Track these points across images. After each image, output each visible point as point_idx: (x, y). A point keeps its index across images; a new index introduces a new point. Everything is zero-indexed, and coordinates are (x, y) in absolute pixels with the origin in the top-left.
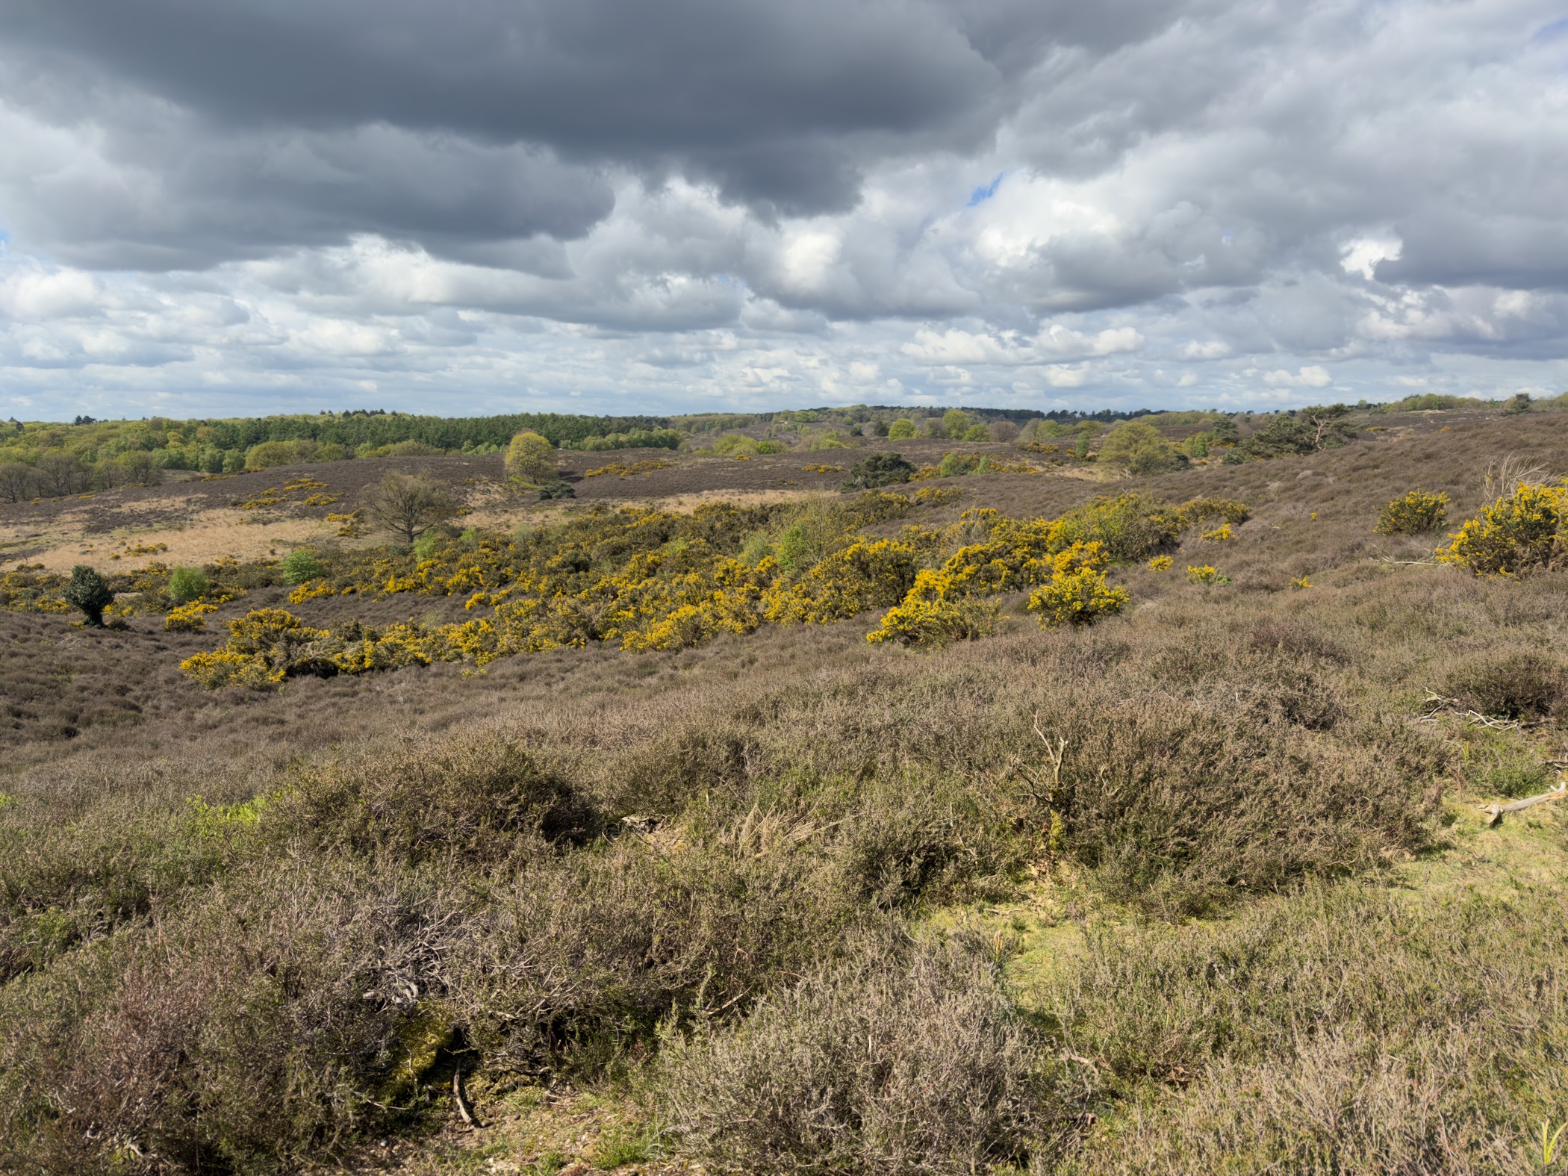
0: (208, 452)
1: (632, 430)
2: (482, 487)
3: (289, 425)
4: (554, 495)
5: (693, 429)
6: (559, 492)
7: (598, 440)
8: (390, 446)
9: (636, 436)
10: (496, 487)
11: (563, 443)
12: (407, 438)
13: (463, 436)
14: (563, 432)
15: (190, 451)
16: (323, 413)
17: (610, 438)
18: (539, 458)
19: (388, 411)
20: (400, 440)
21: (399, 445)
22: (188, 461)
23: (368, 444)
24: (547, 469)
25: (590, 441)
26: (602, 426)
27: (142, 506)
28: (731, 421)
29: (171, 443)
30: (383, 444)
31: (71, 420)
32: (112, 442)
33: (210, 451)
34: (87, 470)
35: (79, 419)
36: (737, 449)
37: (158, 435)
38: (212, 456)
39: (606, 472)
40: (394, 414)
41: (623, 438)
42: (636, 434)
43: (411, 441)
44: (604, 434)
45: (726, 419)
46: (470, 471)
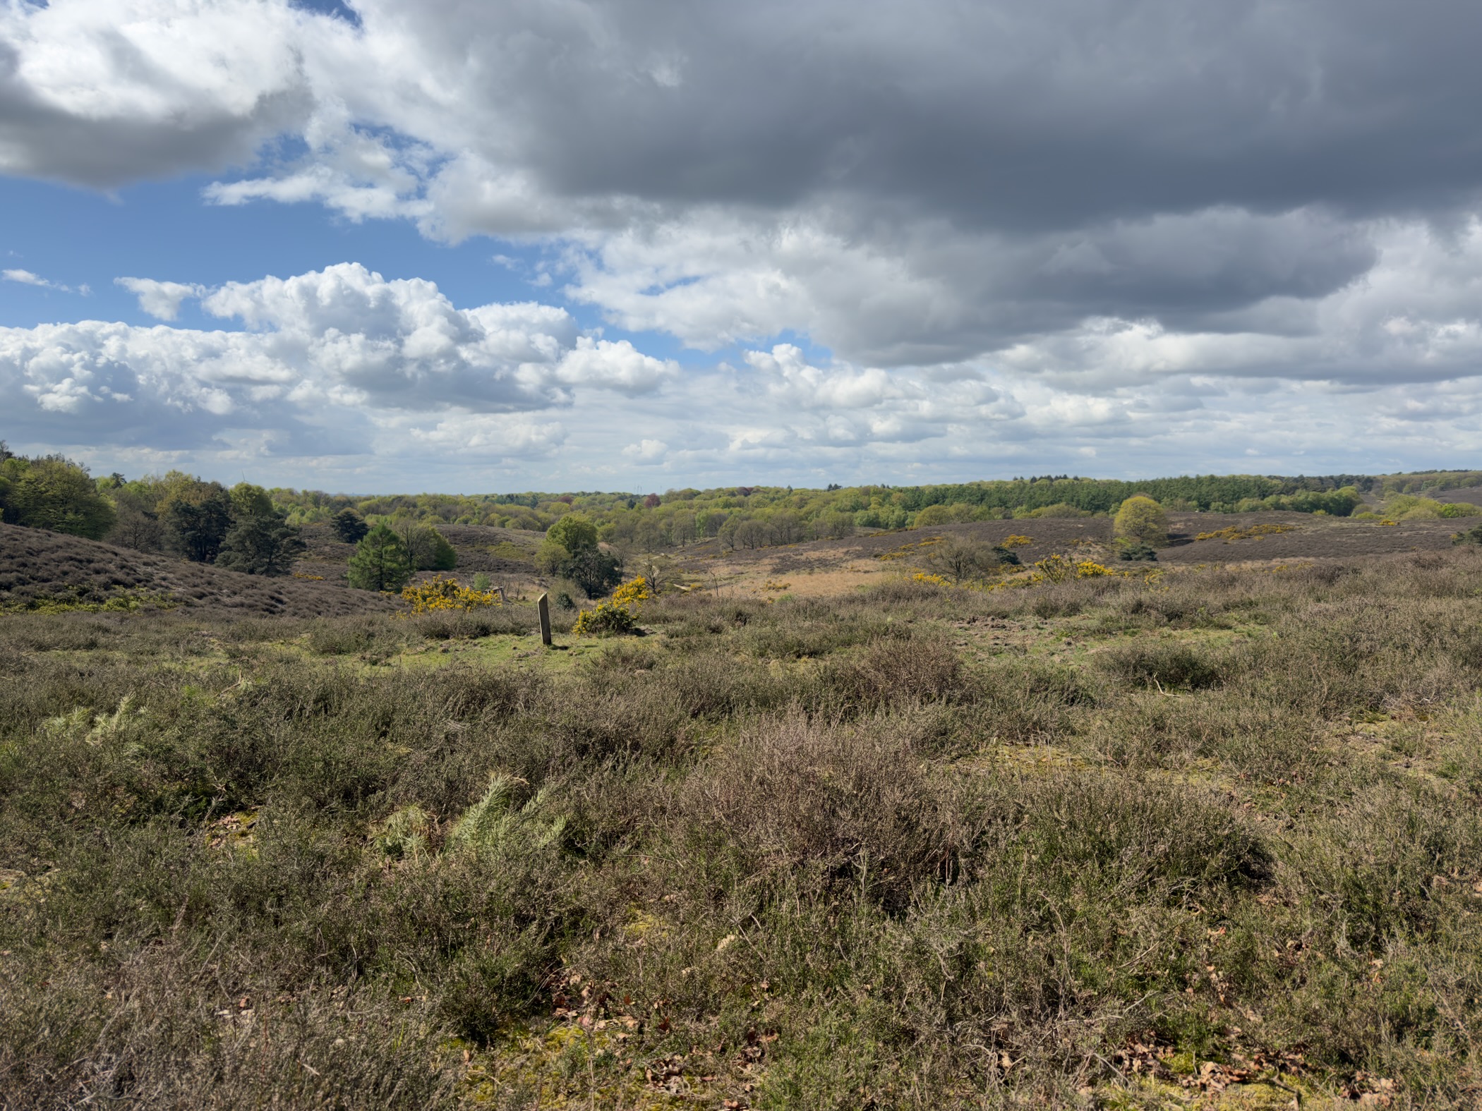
0: (897, 513)
1: (1298, 492)
2: (1083, 548)
3: (964, 491)
4: (1134, 557)
5: (1405, 489)
6: (1140, 555)
7: (1255, 502)
8: (1042, 509)
9: (1302, 498)
10: (1098, 548)
11: (1213, 505)
12: (1060, 501)
13: (1112, 500)
14: (1216, 494)
15: (884, 513)
16: (1016, 479)
17: (1270, 499)
18: (1146, 520)
19: (1071, 476)
20: (1052, 503)
21: (1050, 507)
22: (881, 520)
23: (1024, 507)
24: (1153, 531)
25: (1245, 503)
26: (1261, 487)
27: (814, 555)
28: (1459, 479)
29: (872, 506)
30: (1037, 507)
31: (825, 487)
32: (833, 504)
33: (899, 512)
34: (802, 526)
35: (830, 486)
36: (1413, 511)
37: (864, 499)
38: (899, 516)
39: (1218, 535)
40: (1076, 479)
41: (1285, 499)
42: (1301, 496)
43: (1062, 505)
44: (1263, 496)
45: (1453, 476)
46: (1081, 533)
